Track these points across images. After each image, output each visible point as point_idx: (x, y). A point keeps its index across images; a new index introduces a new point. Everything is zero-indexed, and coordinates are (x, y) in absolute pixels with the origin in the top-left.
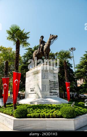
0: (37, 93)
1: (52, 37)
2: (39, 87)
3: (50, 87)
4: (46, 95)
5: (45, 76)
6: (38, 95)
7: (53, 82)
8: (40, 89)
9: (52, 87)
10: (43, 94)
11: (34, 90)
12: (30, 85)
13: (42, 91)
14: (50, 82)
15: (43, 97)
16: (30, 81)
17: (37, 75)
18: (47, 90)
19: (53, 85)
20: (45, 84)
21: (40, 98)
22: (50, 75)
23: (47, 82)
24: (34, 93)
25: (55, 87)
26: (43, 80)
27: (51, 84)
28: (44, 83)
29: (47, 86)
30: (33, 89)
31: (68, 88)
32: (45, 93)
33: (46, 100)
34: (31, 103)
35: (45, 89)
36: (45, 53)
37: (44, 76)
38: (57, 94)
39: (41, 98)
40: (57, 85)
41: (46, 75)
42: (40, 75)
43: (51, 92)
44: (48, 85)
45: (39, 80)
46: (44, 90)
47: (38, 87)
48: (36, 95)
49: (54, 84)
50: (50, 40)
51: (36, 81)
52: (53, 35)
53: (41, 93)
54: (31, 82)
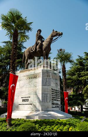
0: (34, 104)
1: (55, 34)
2: (37, 96)
3: (53, 97)
4: (47, 108)
5: (46, 83)
6: (35, 106)
7: (55, 90)
8: (38, 98)
9: (54, 98)
10: (44, 106)
11: (28, 100)
12: (21, 92)
13: (42, 102)
14: (52, 90)
15: (43, 109)
16: (21, 87)
17: (34, 80)
18: (48, 101)
19: (55, 95)
20: (46, 93)
21: (38, 111)
22: (52, 81)
23: (49, 90)
24: (29, 104)
25: (57, 97)
26: (44, 87)
27: (53, 93)
28: (45, 91)
29: (48, 95)
30: (27, 98)
31: (66, 99)
32: (46, 104)
33: (49, 114)
34: (28, 117)
35: (47, 99)
36: (44, 52)
37: (45, 81)
38: (58, 106)
39: (41, 111)
40: (59, 95)
41: (47, 80)
42: (39, 80)
43: (53, 104)
44: (50, 94)
45: (38, 87)
46: (45, 100)
47: (35, 97)
48: (32, 107)
49: (56, 93)
50: (53, 36)
51: (32, 88)
52: (56, 31)
53: (40, 104)
54: (24, 89)
